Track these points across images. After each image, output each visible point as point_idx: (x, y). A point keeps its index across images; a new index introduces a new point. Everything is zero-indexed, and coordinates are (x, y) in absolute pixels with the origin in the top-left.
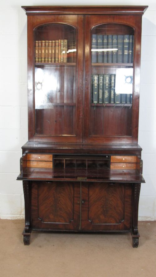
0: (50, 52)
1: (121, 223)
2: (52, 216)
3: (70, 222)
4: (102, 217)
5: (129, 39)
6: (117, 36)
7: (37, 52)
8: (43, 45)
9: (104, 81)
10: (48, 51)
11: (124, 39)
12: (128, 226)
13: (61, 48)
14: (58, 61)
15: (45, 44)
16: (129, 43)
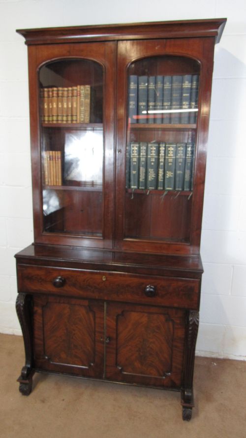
0: (65, 106)
1: (165, 377)
2: (63, 356)
3: (90, 366)
4: (137, 364)
5: (192, 82)
6: (172, 78)
7: (46, 107)
8: (55, 95)
9: (149, 152)
10: (63, 105)
11: (182, 82)
12: (178, 382)
13: (80, 99)
14: (76, 121)
15: (58, 94)
16: (191, 89)
